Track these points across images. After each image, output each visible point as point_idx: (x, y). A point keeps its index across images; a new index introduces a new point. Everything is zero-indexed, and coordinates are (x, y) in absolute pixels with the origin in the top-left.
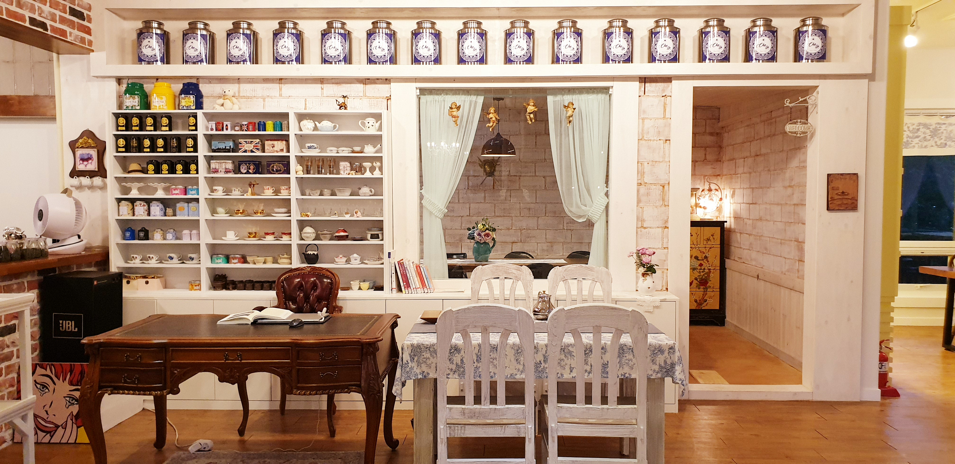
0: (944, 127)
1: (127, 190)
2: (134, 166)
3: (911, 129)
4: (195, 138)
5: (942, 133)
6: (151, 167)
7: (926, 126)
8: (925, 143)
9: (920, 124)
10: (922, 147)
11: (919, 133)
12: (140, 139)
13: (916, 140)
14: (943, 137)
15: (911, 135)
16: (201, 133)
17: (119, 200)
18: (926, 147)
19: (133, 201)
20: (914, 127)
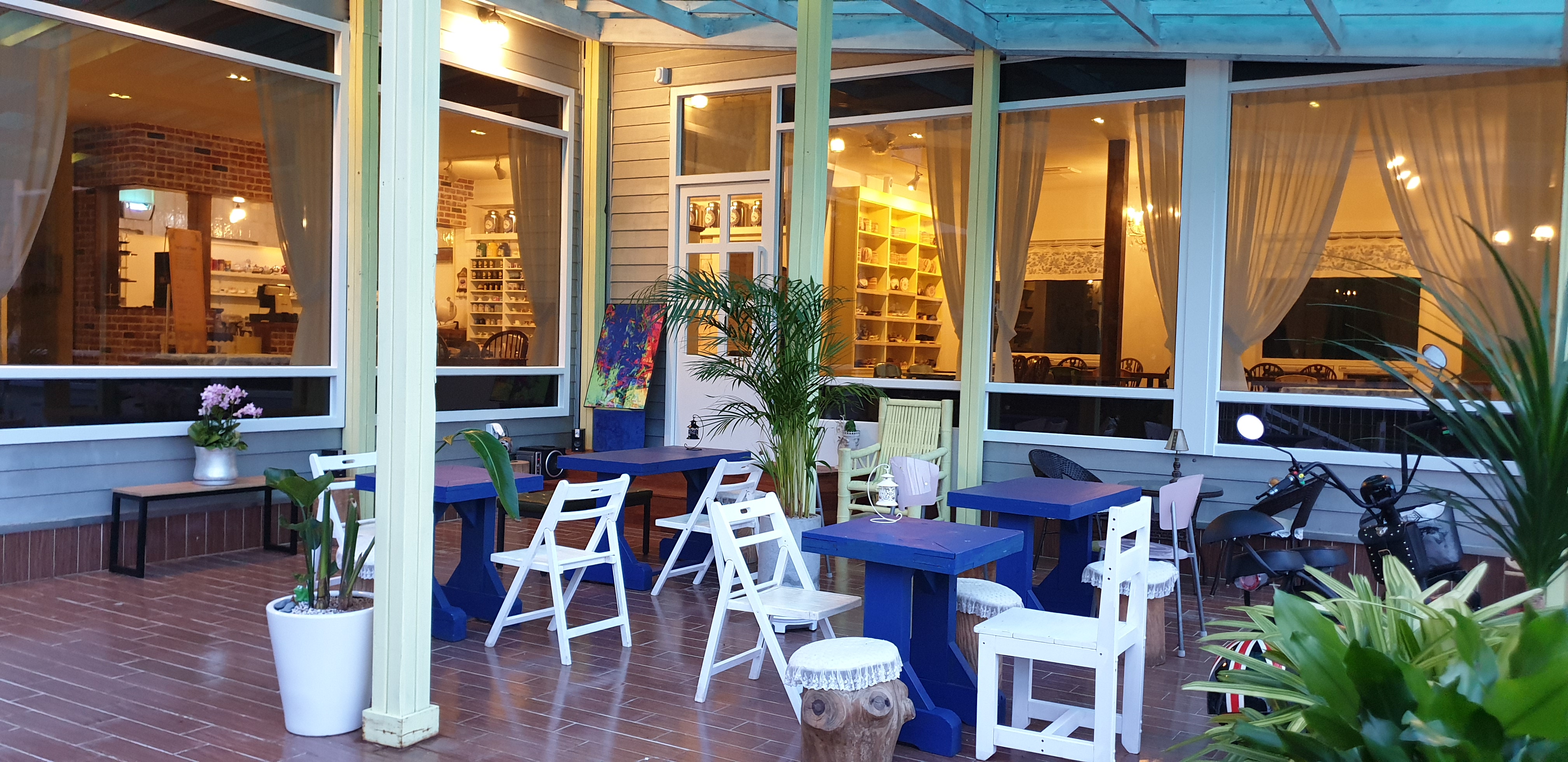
0: (1095, 255)
1: (477, 299)
2: (480, 286)
3: (1067, 257)
4: (502, 271)
5: (1093, 260)
6: (485, 287)
7: (1080, 254)
8: (1080, 269)
9: (1075, 253)
10: (1076, 272)
11: (1074, 261)
12: (481, 272)
13: (1071, 267)
14: (1094, 264)
15: (1067, 262)
16: (504, 268)
17: (473, 304)
18: (1080, 272)
19: (478, 304)
20: (1070, 255)
